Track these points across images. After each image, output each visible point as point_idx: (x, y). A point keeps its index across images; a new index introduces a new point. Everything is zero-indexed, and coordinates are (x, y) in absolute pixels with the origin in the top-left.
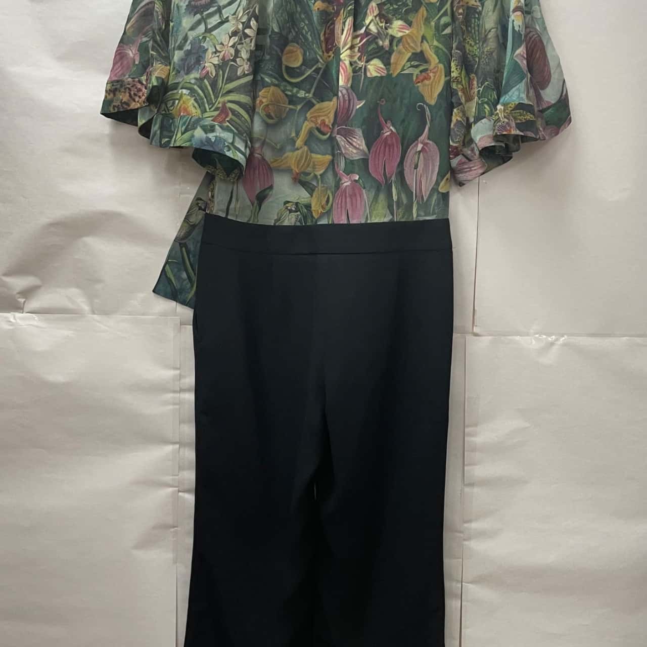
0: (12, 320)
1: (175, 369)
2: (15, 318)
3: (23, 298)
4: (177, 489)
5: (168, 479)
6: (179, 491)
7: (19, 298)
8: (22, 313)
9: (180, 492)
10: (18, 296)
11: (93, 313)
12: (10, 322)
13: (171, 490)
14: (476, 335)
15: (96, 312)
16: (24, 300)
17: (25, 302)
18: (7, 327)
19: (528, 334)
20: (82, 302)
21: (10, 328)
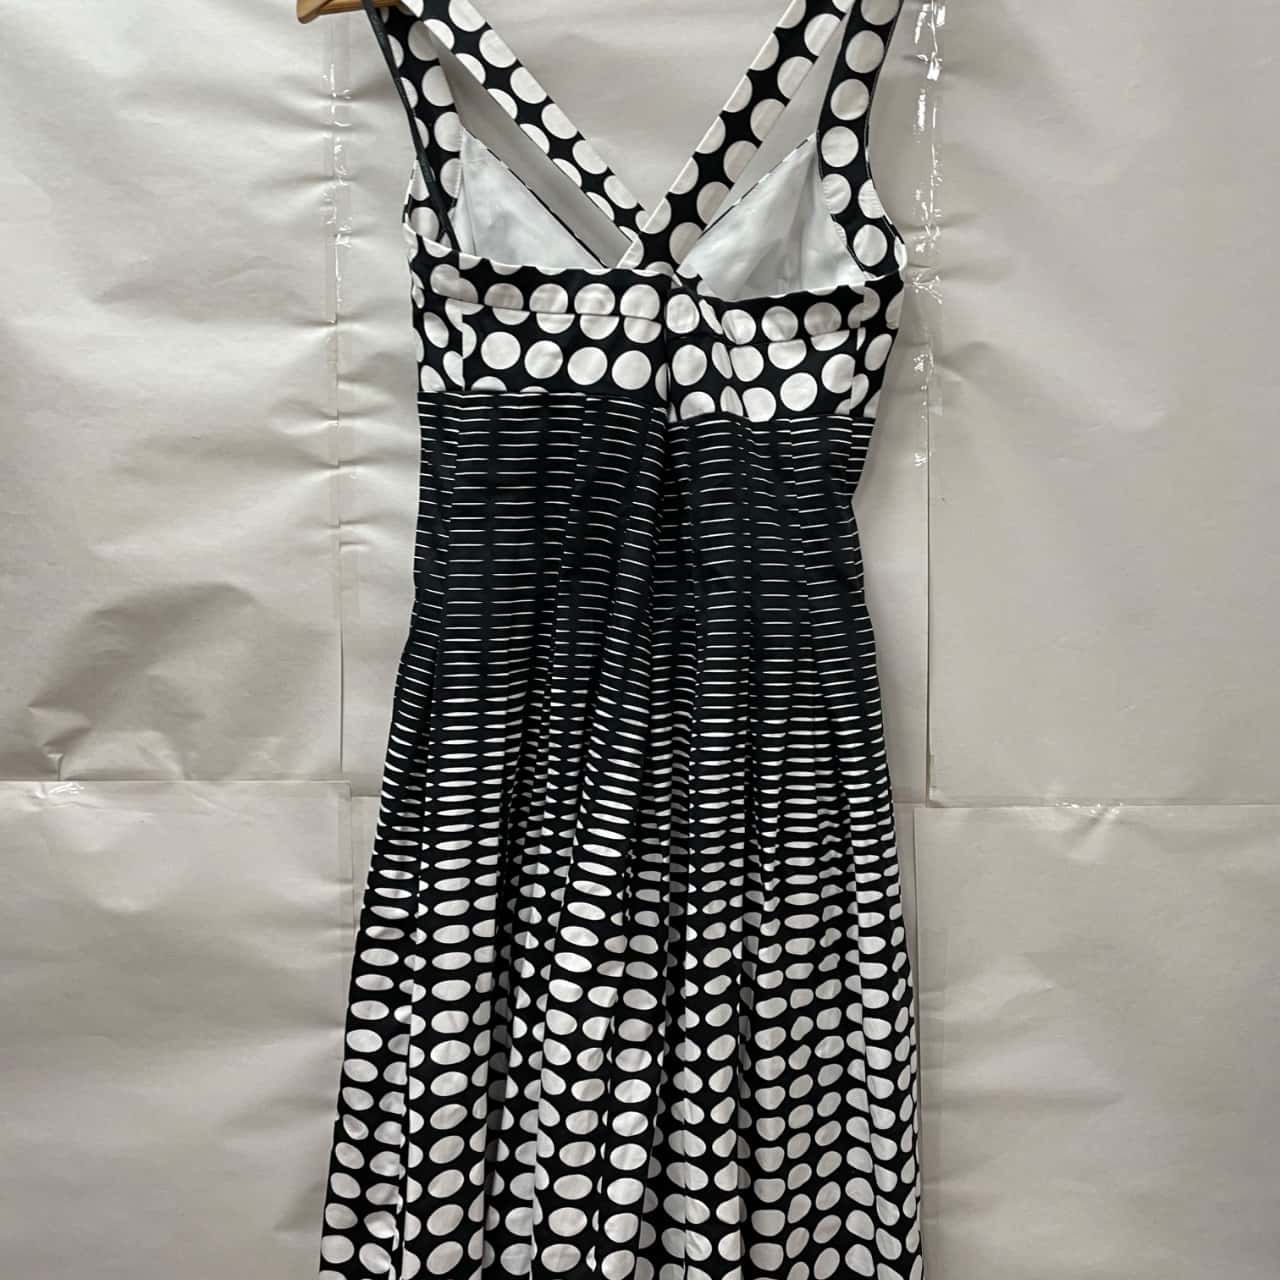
0: (39, 794)
1: (345, 881)
2: (44, 791)
3: (58, 752)
7: (50, 752)
8: (59, 780)
10: (47, 749)
11: (188, 777)
12: (35, 797)
14: (936, 805)
15: (193, 775)
16: (58, 756)
17: (61, 760)
18: (29, 808)
19: (1042, 803)
20: (166, 758)
21: (35, 809)
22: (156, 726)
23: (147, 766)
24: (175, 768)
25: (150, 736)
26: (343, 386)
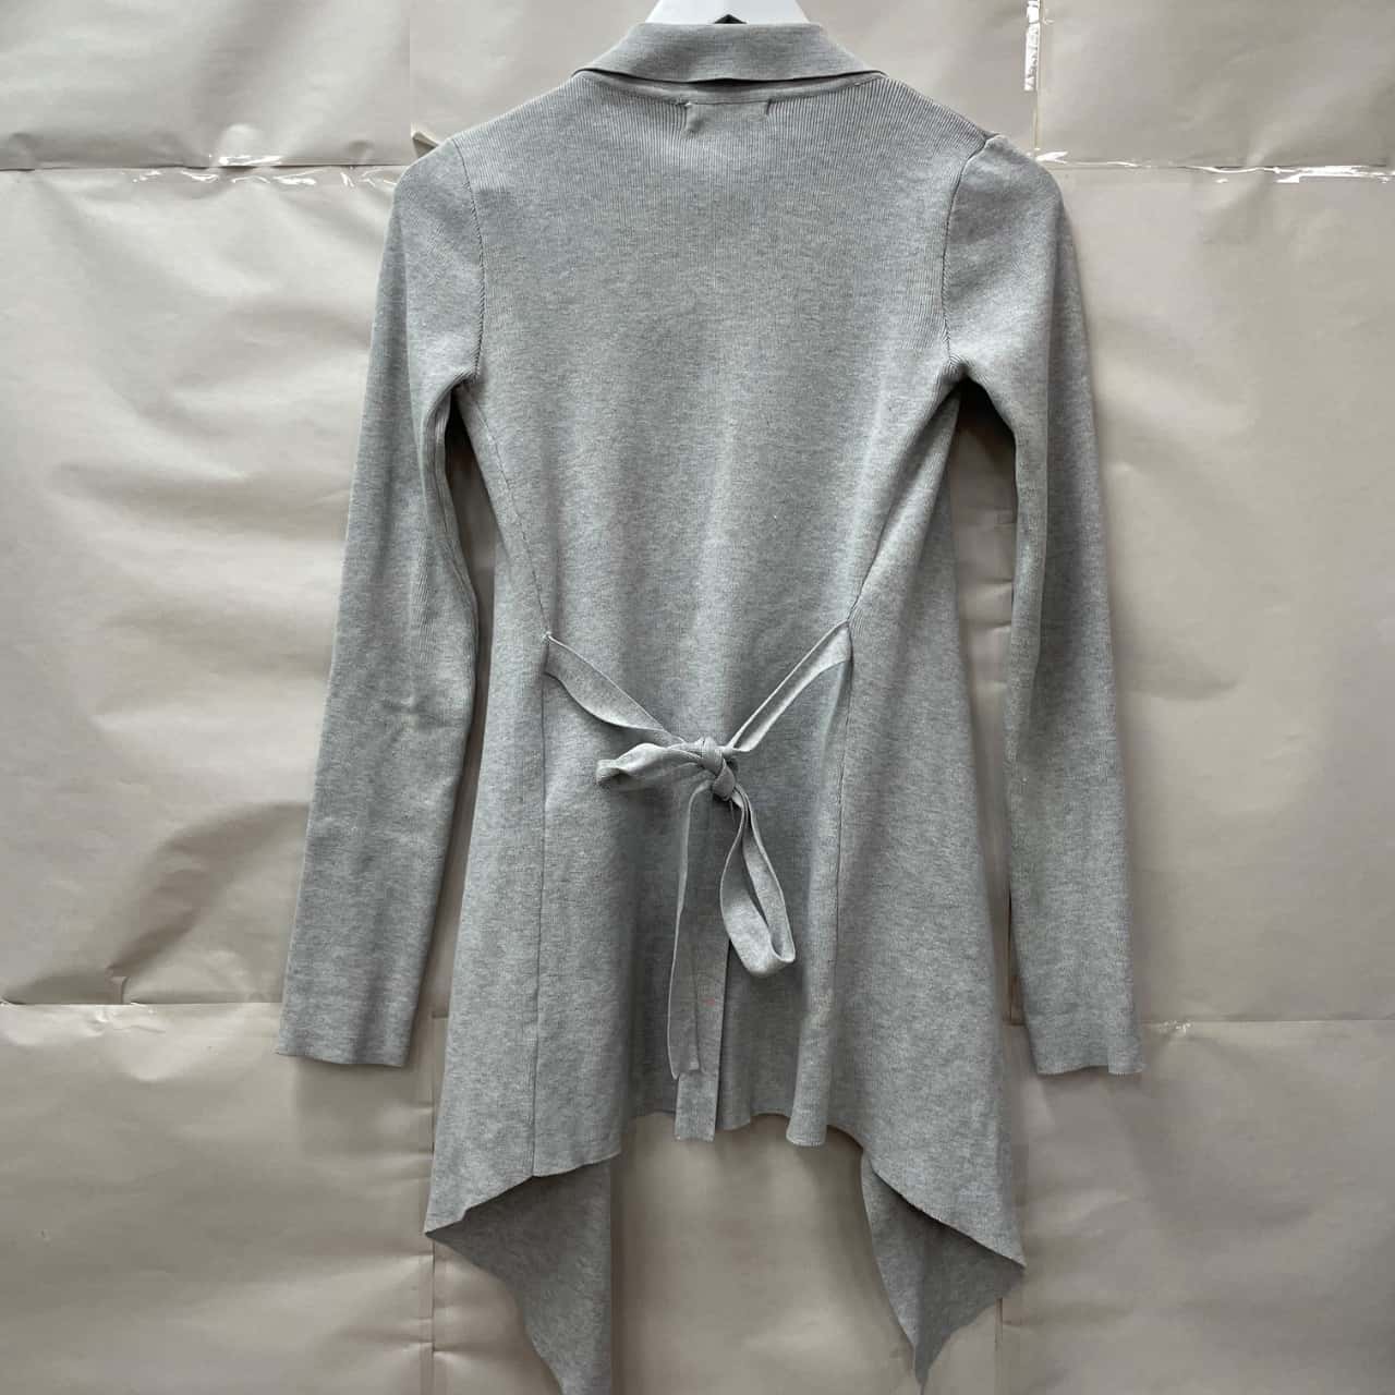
0: (100, 1018)
1: (423, 1104)
2: (106, 1016)
3: (121, 975)
4: (429, 1345)
5: (413, 1325)
6: (434, 1350)
7: (115, 974)
8: (122, 1003)
9: (438, 1350)
10: (109, 972)
12: (96, 1022)
13: (417, 1347)
15: (267, 997)
16: (123, 978)
17: (125, 981)
18: (90, 1033)
20: (239, 978)
21: (99, 1034)
22: (230, 946)
23: (218, 988)
24: (245, 988)
25: (223, 956)
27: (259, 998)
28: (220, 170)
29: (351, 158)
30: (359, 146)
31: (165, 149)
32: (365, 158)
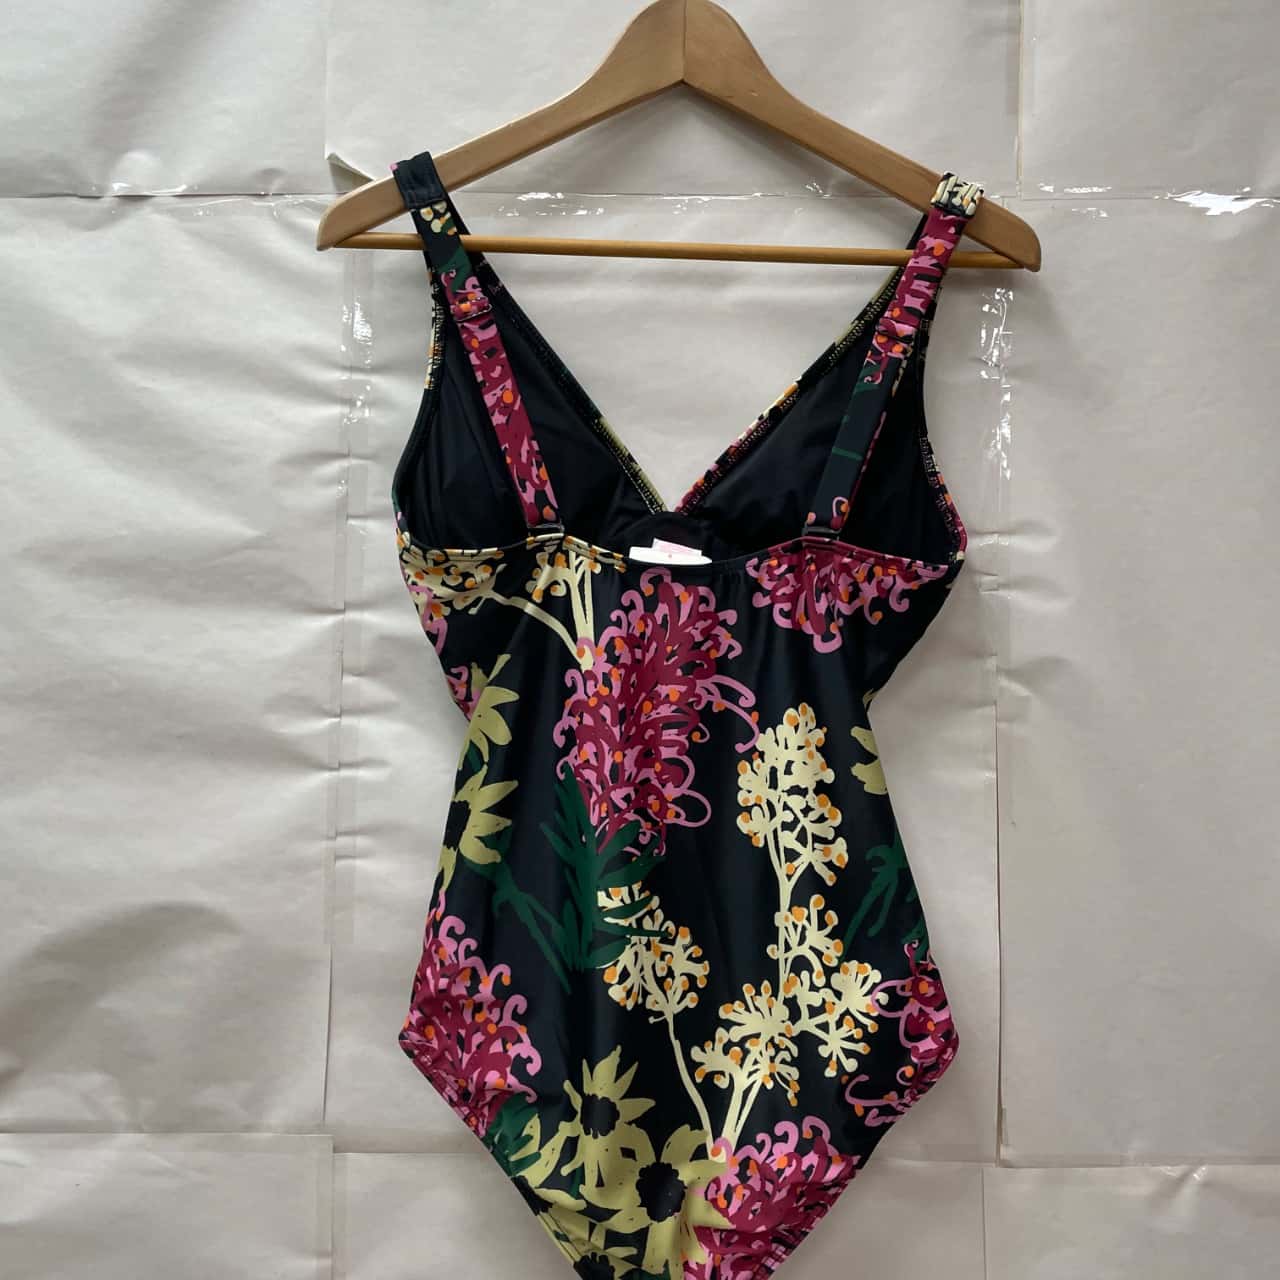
1: (321, 1254)
14: (1006, 1164)
15: (142, 1127)
19: (1122, 1162)
20: (113, 1105)
22: (102, 1068)
23: (91, 1116)
24: (121, 1116)
25: (96, 1079)
26: (349, 680)
27: (138, 1129)
28: (117, 199)
29: (258, 188)
30: (269, 174)
31: (54, 177)
32: (274, 187)
